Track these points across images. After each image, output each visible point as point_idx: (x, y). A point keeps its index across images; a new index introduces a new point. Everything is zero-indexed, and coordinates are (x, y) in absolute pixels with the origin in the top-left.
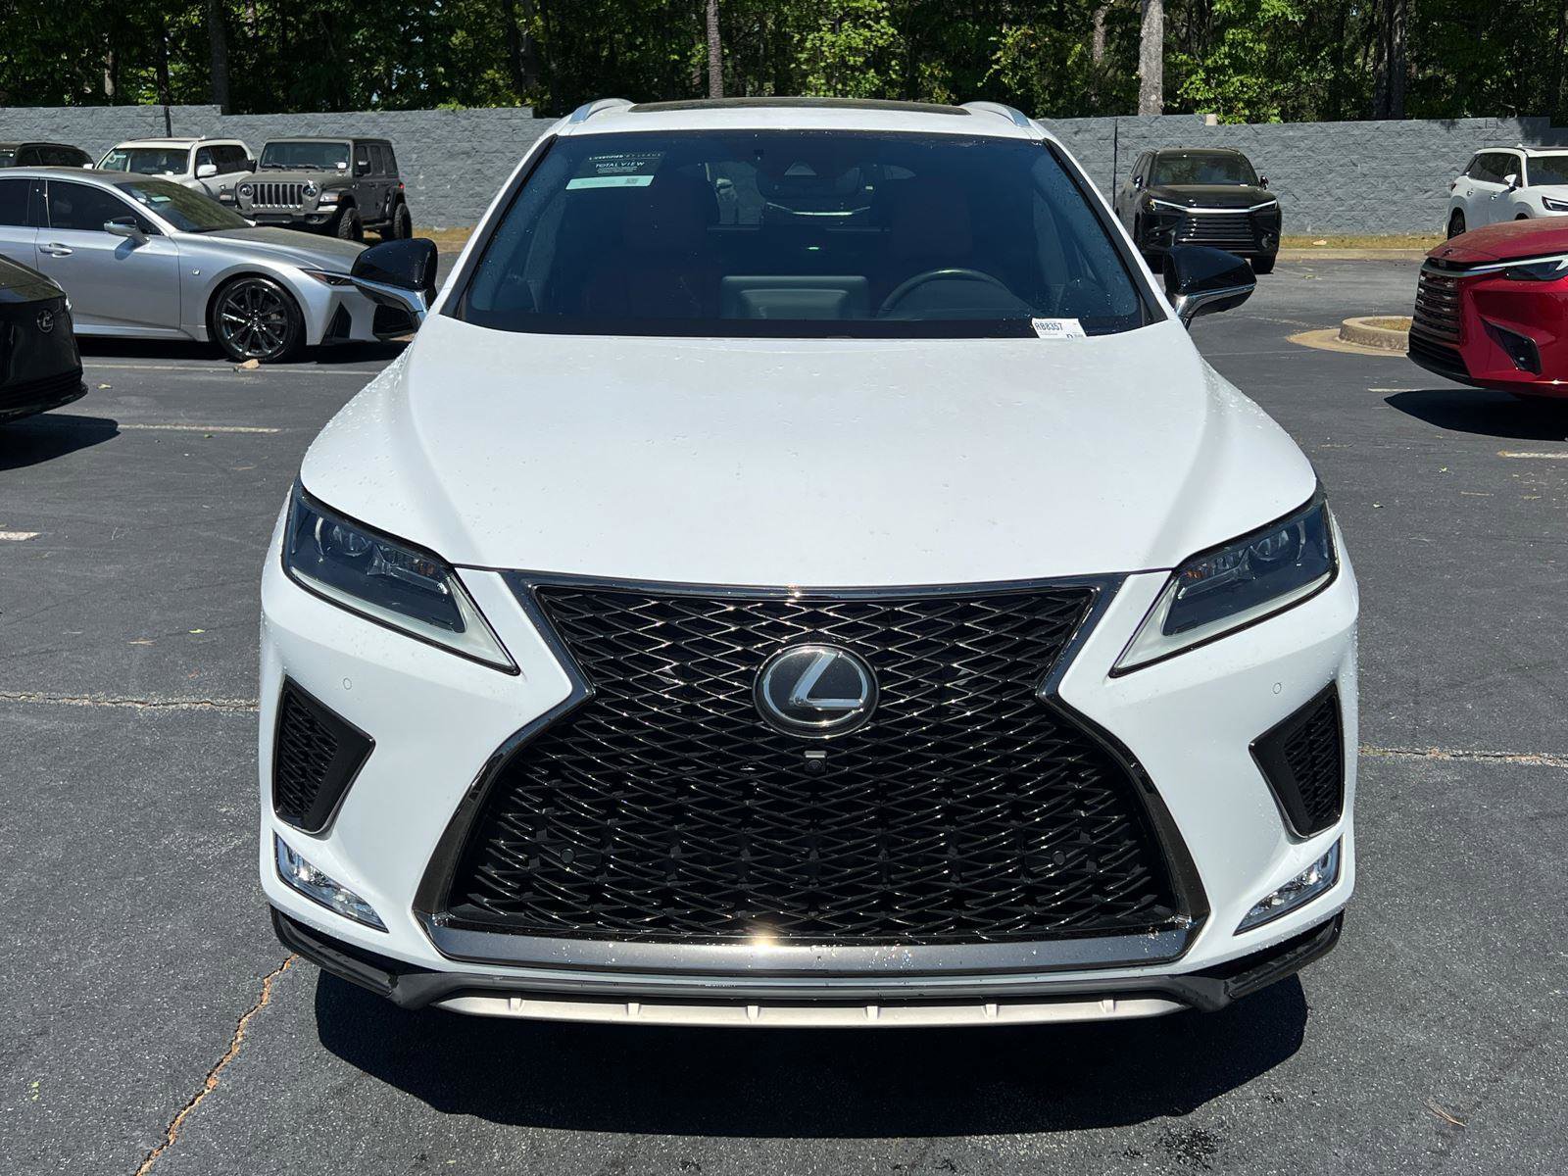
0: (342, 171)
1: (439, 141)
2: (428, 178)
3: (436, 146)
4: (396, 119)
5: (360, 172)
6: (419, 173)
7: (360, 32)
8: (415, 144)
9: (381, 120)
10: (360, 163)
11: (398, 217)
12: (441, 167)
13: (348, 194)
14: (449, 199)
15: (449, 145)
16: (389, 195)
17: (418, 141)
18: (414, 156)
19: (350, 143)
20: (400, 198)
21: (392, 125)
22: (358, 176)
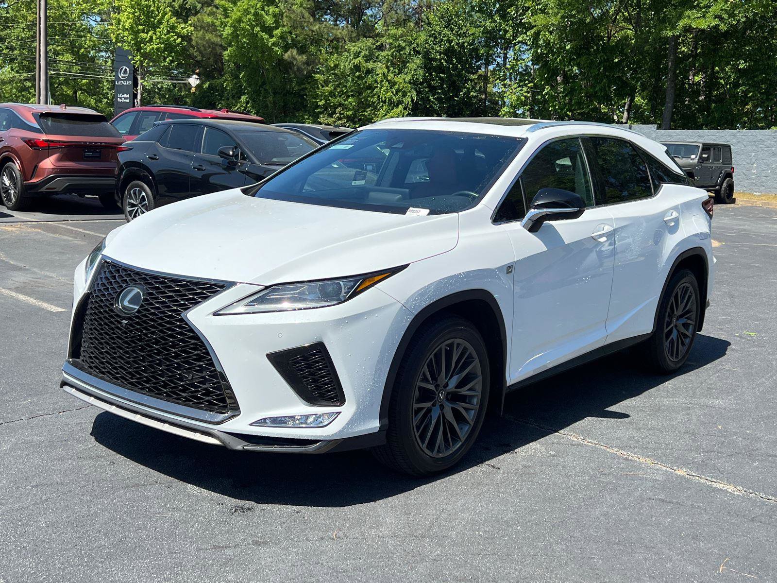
0: (693, 159)
1: (768, 147)
2: (759, 166)
3: (766, 149)
4: (746, 134)
5: (702, 160)
6: (754, 163)
7: (741, 88)
8: (754, 148)
9: (738, 134)
10: (704, 156)
11: (725, 185)
12: (767, 161)
13: (691, 171)
14: (768, 178)
15: (773, 149)
16: (722, 173)
17: (756, 146)
18: (753, 154)
19: (701, 145)
20: (729, 175)
21: (743, 137)
22: (701, 162)
